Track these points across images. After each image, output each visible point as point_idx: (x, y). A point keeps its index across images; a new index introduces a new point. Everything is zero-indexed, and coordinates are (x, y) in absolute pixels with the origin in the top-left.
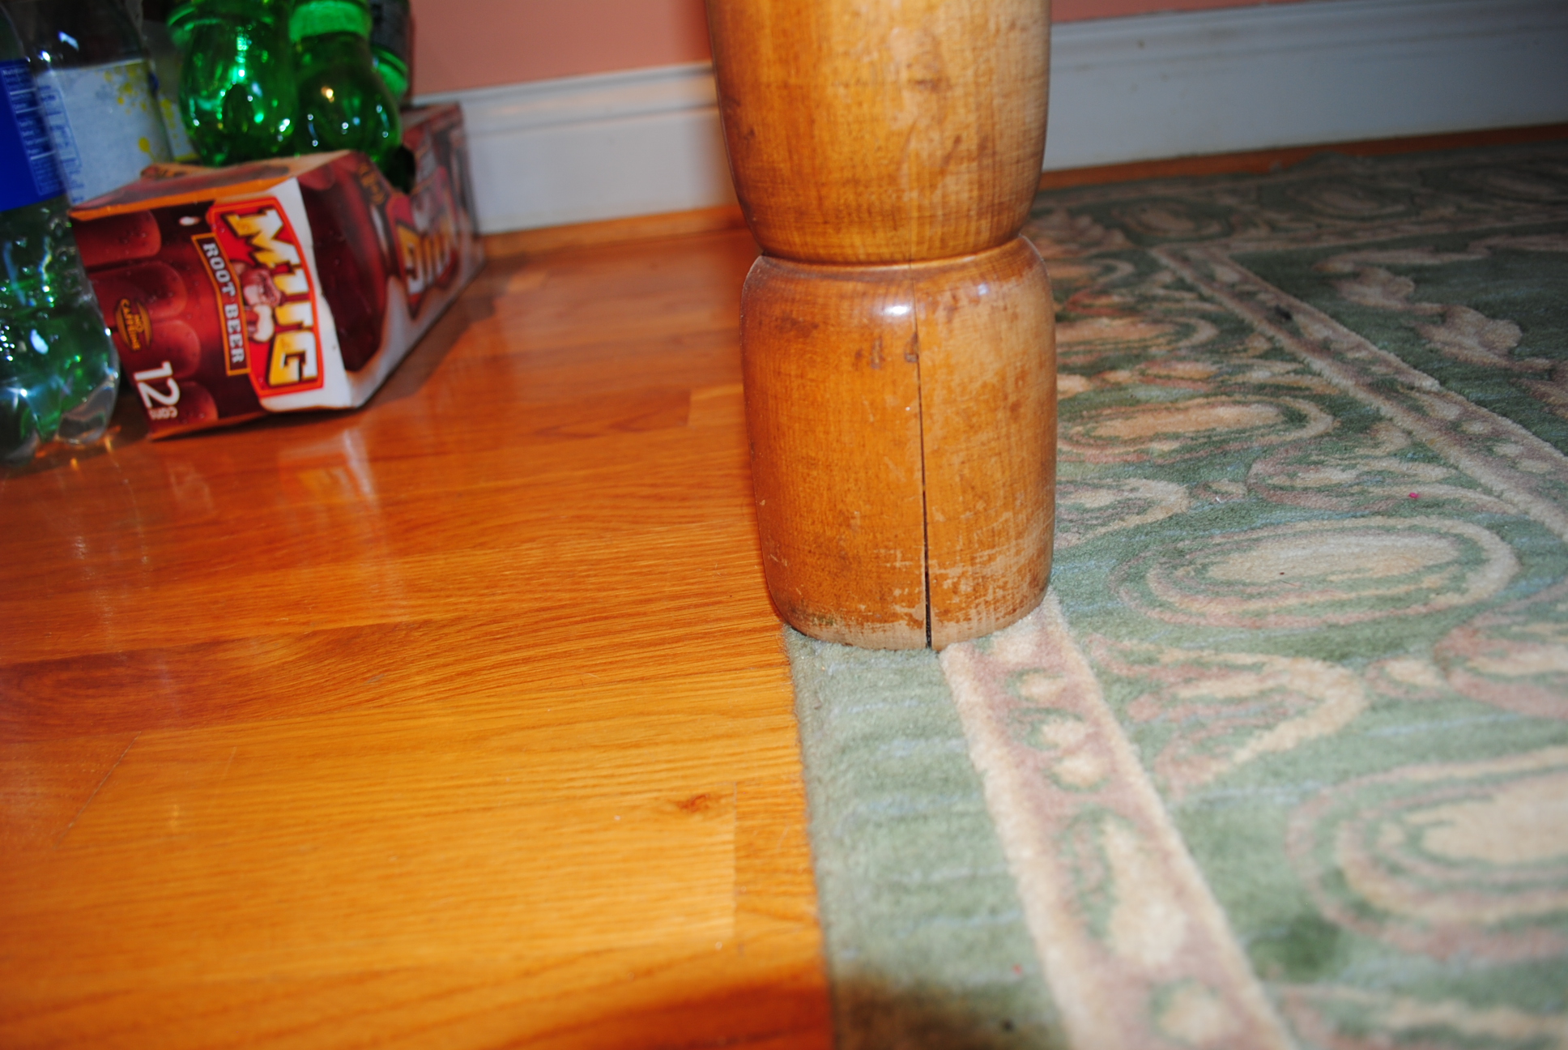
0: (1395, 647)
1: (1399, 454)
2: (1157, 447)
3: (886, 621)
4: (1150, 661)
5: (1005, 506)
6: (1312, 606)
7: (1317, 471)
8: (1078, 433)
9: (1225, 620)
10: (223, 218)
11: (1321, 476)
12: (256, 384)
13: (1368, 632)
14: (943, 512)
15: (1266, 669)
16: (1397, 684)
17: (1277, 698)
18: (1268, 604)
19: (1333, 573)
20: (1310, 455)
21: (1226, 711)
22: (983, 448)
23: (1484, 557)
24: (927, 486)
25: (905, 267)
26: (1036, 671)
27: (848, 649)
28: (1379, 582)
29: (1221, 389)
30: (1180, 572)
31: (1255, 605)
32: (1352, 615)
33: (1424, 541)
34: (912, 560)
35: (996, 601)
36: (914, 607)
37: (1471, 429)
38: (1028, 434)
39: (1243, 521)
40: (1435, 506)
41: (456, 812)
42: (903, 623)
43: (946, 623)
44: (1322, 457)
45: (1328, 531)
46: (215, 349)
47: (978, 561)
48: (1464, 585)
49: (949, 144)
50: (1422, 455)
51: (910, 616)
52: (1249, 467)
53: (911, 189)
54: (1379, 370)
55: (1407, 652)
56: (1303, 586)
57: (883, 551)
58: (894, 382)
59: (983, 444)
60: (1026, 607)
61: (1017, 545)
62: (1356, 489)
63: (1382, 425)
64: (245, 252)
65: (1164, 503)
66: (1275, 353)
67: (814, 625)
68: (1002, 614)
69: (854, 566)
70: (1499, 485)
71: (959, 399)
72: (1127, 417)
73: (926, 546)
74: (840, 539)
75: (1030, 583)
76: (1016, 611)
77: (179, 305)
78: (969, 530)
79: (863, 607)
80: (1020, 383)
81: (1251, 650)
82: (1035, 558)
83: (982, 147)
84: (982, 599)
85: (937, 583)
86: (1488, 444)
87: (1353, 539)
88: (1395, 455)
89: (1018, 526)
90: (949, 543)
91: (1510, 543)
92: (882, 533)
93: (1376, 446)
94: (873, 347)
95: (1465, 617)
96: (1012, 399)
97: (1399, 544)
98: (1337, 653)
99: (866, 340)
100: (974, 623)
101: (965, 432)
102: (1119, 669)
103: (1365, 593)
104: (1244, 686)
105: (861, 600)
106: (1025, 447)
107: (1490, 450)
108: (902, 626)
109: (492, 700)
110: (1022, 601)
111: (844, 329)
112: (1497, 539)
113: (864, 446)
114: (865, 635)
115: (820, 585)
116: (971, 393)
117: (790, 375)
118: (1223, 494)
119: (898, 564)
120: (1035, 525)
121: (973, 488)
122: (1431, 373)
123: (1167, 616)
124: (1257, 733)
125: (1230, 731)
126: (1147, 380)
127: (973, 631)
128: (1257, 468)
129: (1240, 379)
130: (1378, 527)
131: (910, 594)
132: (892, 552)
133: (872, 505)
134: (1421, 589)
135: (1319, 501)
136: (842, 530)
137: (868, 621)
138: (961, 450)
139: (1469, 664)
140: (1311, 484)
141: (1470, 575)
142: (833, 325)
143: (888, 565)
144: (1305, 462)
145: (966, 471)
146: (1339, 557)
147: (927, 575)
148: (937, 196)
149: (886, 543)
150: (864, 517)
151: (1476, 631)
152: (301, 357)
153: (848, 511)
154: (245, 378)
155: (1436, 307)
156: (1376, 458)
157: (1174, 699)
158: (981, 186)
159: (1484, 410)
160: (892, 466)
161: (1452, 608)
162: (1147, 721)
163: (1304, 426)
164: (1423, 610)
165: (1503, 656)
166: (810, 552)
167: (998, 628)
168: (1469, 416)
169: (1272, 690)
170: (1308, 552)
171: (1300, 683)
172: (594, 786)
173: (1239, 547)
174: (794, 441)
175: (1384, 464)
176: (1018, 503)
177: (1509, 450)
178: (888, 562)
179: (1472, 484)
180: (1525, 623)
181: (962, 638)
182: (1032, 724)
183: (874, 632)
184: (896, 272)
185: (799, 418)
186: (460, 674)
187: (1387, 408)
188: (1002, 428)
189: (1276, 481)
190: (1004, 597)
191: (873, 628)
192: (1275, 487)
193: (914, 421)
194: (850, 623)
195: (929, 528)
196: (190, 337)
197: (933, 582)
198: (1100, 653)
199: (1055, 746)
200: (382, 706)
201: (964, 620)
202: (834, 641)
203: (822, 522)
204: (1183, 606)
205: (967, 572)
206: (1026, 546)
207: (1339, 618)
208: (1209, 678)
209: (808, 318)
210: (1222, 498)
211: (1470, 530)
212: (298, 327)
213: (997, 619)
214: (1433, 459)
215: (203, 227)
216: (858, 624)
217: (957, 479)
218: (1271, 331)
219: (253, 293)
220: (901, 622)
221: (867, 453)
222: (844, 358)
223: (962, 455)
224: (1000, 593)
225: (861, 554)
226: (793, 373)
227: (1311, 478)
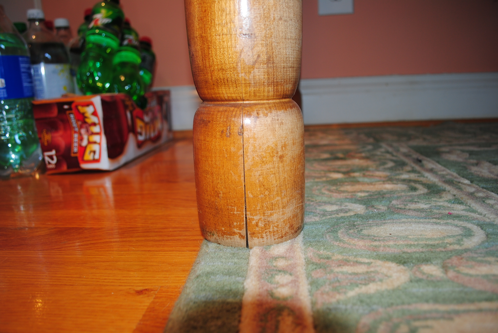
0: (427, 261)
1: (449, 201)
2: (360, 194)
3: (231, 235)
4: (328, 258)
5: (277, 195)
6: (398, 245)
7: (416, 204)
8: (334, 189)
9: (363, 248)
10: (76, 107)
11: (417, 206)
12: (80, 159)
13: (418, 255)
14: (252, 194)
15: (373, 264)
16: (424, 274)
17: (373, 275)
18: (382, 243)
19: (411, 235)
20: (415, 199)
21: (350, 277)
22: (268, 171)
23: (472, 234)
24: (246, 183)
25: (242, 102)
26: (283, 257)
27: (218, 245)
28: (428, 239)
29: (390, 180)
30: (352, 231)
31: (376, 243)
32: (413, 249)
33: (450, 227)
34: (240, 211)
35: (274, 232)
36: (241, 230)
37: (478, 195)
38: (287, 168)
39: (382, 217)
40: (458, 217)
41: (61, 285)
42: (238, 236)
43: (254, 238)
44: (419, 200)
45: (413, 222)
46: (69, 147)
47: (266, 214)
48: (462, 243)
49: (256, 57)
50: (457, 202)
51: (240, 233)
52: (391, 202)
53: (242, 73)
54: (448, 177)
55: (432, 263)
56: (397, 239)
57: (230, 207)
58: (234, 142)
59: (268, 169)
60: (288, 237)
61: (283, 211)
62: (429, 210)
63: (445, 193)
64: (82, 118)
65: (355, 211)
66: (413, 171)
67: (209, 236)
68: (277, 237)
69: (220, 212)
70: (485, 212)
71: (258, 151)
72: (352, 185)
73: (246, 206)
74: (216, 202)
75: (289, 227)
76: (282, 238)
77: (61, 133)
78: (262, 202)
79: (223, 229)
80: (284, 148)
81: (369, 258)
82: (291, 218)
83: (268, 60)
84: (268, 230)
85: (250, 222)
86: (483, 200)
87: (422, 225)
88: (447, 201)
89: (283, 203)
90: (254, 206)
91: (485, 230)
92: (229, 200)
93: (441, 198)
94: (227, 129)
95: (459, 254)
96: (280, 153)
97: (440, 228)
98: (403, 261)
99: (225, 127)
100: (265, 239)
101: (260, 163)
102: (315, 260)
103: (421, 243)
104: (361, 269)
105: (223, 226)
106: (286, 173)
107: (484, 202)
108: (237, 237)
109: (96, 252)
110: (285, 234)
111: (218, 123)
112: (479, 229)
113: (223, 166)
114: (224, 240)
115: (210, 220)
116: (263, 149)
117: (201, 140)
118: (378, 209)
119: (235, 213)
120: (291, 205)
121: (264, 185)
122: (468, 179)
123: (341, 244)
124: (360, 286)
125: (349, 284)
126: (364, 176)
127: (265, 243)
128: (394, 202)
129: (397, 177)
130: (433, 222)
131: (240, 225)
132: (233, 208)
133: (226, 189)
134: (444, 243)
135: (414, 213)
136: (216, 198)
137: (225, 235)
138: (259, 170)
139: (456, 269)
140: (411, 208)
141: (465, 239)
142: (215, 121)
143: (232, 213)
144: (412, 201)
145: (261, 179)
146: (415, 231)
147: (246, 218)
148: (251, 76)
149: (231, 204)
150: (223, 193)
151: (462, 259)
152: (94, 152)
153: (218, 191)
154: (76, 158)
155: (475, 161)
156: (439, 202)
157: (331, 271)
158: (268, 74)
159: (485, 190)
160: (233, 174)
161: (455, 250)
162: (317, 278)
163: (416, 191)
164: (443, 250)
165: (472, 267)
166: (207, 207)
167: (276, 243)
168: (478, 191)
169: (371, 272)
170: (403, 228)
171: (384, 271)
172: (112, 282)
173: (377, 225)
174: (202, 165)
175: (442, 204)
176: (283, 194)
177: (491, 202)
178: (232, 212)
179: (474, 211)
180: (484, 257)
181: (260, 245)
182: (272, 275)
183: (227, 239)
184: (238, 104)
185: (204, 156)
186: (91, 244)
187: (448, 187)
188: (275, 164)
189: (399, 206)
190: (277, 231)
191: (227, 237)
192: (398, 208)
193: (241, 157)
194: (219, 235)
195: (247, 199)
196: (62, 142)
197: (248, 221)
198: (310, 254)
199: (278, 283)
200: (60, 250)
201: (261, 237)
202: (215, 242)
203: (210, 195)
204: (348, 242)
205: (262, 218)
206: (287, 212)
207: (409, 250)
208: (348, 265)
209: (207, 119)
210: (376, 210)
211: (469, 225)
212: (95, 143)
213: (275, 239)
214: (461, 203)
215: (70, 109)
216: (222, 235)
217: (258, 181)
218: (413, 165)
219: (83, 131)
220: (237, 236)
221: (225, 169)
222: (217, 133)
223: (259, 172)
224: (275, 229)
225: (222, 208)
226: (202, 139)
227: (413, 206)
